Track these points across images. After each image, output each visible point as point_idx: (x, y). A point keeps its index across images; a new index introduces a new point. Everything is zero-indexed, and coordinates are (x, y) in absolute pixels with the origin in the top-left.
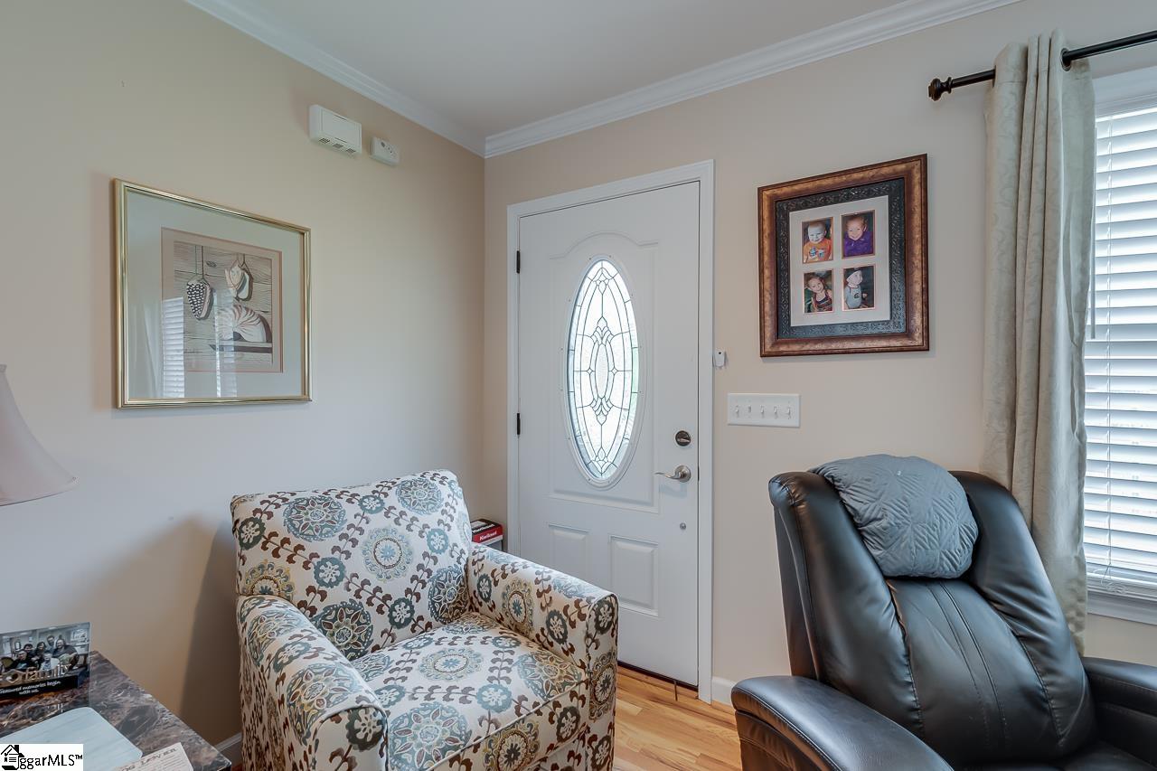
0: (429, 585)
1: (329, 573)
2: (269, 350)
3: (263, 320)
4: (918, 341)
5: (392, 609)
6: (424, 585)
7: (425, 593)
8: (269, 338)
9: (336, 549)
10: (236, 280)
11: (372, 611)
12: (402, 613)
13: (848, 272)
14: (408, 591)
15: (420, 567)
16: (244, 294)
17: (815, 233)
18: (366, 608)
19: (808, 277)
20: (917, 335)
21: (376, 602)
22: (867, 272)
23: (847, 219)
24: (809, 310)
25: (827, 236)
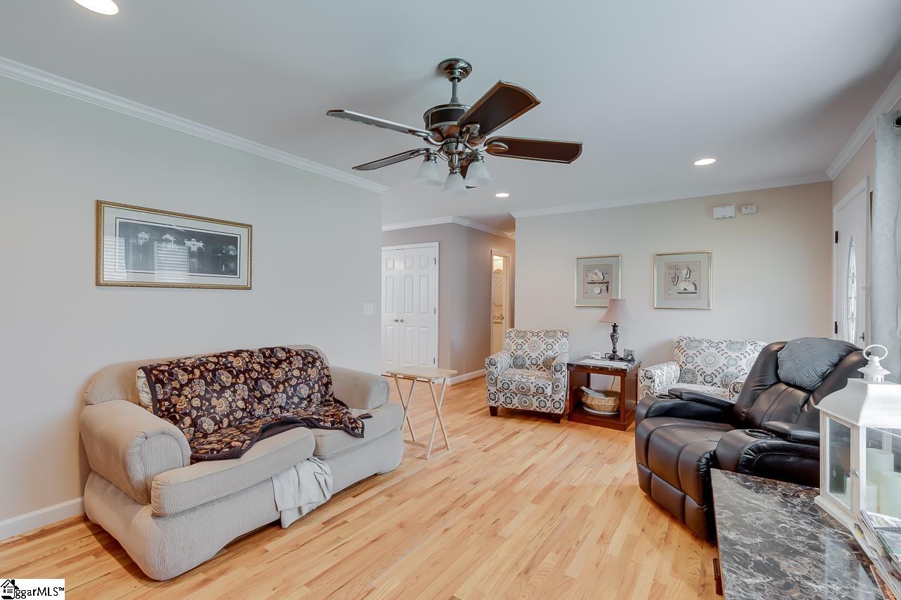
0: (722, 374)
1: (689, 360)
2: (696, 293)
3: (694, 284)
5: (705, 376)
6: (719, 373)
7: (719, 376)
8: (696, 290)
9: (694, 354)
10: (686, 273)
11: (698, 374)
12: (708, 379)
14: (712, 373)
15: (720, 368)
16: (688, 276)
18: (697, 373)
21: (701, 372)
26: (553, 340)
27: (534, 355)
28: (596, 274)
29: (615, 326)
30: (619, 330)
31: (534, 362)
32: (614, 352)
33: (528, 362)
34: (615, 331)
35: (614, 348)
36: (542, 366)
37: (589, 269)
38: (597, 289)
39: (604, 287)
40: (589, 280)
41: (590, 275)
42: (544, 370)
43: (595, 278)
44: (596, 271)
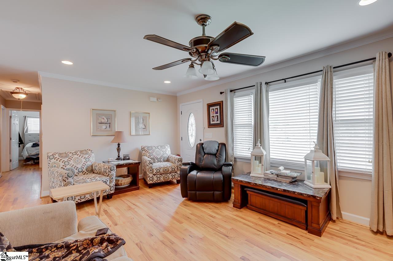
4: (222, 126)
7: (162, 158)
12: (159, 160)
13: (216, 116)
15: (162, 155)
17: (213, 110)
19: (212, 116)
20: (222, 125)
22: (218, 116)
23: (216, 109)
24: (212, 121)
25: (214, 111)
26: (88, 155)
27: (79, 166)
28: (103, 119)
29: (119, 144)
30: (121, 146)
31: (80, 170)
32: (119, 157)
33: (76, 171)
34: (119, 146)
35: (119, 155)
36: (85, 171)
37: (99, 115)
38: (104, 127)
39: (108, 125)
40: (100, 121)
41: (100, 119)
42: (87, 174)
43: (103, 121)
44: (103, 117)
